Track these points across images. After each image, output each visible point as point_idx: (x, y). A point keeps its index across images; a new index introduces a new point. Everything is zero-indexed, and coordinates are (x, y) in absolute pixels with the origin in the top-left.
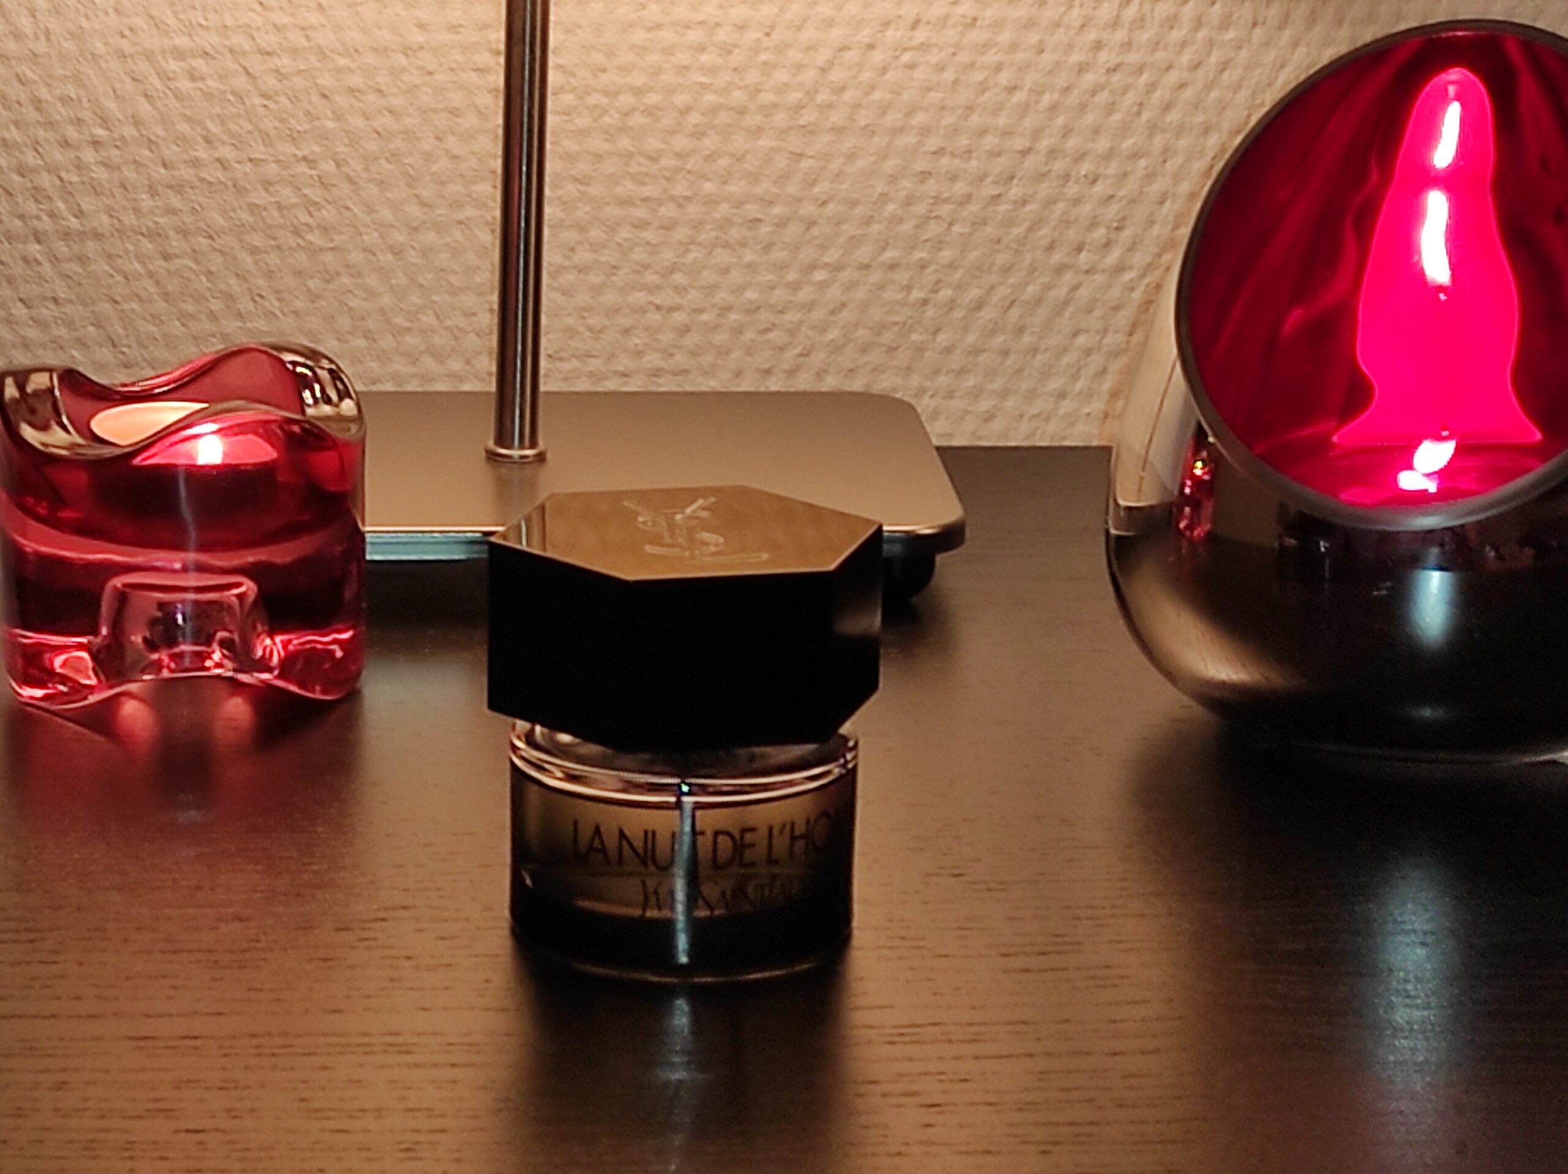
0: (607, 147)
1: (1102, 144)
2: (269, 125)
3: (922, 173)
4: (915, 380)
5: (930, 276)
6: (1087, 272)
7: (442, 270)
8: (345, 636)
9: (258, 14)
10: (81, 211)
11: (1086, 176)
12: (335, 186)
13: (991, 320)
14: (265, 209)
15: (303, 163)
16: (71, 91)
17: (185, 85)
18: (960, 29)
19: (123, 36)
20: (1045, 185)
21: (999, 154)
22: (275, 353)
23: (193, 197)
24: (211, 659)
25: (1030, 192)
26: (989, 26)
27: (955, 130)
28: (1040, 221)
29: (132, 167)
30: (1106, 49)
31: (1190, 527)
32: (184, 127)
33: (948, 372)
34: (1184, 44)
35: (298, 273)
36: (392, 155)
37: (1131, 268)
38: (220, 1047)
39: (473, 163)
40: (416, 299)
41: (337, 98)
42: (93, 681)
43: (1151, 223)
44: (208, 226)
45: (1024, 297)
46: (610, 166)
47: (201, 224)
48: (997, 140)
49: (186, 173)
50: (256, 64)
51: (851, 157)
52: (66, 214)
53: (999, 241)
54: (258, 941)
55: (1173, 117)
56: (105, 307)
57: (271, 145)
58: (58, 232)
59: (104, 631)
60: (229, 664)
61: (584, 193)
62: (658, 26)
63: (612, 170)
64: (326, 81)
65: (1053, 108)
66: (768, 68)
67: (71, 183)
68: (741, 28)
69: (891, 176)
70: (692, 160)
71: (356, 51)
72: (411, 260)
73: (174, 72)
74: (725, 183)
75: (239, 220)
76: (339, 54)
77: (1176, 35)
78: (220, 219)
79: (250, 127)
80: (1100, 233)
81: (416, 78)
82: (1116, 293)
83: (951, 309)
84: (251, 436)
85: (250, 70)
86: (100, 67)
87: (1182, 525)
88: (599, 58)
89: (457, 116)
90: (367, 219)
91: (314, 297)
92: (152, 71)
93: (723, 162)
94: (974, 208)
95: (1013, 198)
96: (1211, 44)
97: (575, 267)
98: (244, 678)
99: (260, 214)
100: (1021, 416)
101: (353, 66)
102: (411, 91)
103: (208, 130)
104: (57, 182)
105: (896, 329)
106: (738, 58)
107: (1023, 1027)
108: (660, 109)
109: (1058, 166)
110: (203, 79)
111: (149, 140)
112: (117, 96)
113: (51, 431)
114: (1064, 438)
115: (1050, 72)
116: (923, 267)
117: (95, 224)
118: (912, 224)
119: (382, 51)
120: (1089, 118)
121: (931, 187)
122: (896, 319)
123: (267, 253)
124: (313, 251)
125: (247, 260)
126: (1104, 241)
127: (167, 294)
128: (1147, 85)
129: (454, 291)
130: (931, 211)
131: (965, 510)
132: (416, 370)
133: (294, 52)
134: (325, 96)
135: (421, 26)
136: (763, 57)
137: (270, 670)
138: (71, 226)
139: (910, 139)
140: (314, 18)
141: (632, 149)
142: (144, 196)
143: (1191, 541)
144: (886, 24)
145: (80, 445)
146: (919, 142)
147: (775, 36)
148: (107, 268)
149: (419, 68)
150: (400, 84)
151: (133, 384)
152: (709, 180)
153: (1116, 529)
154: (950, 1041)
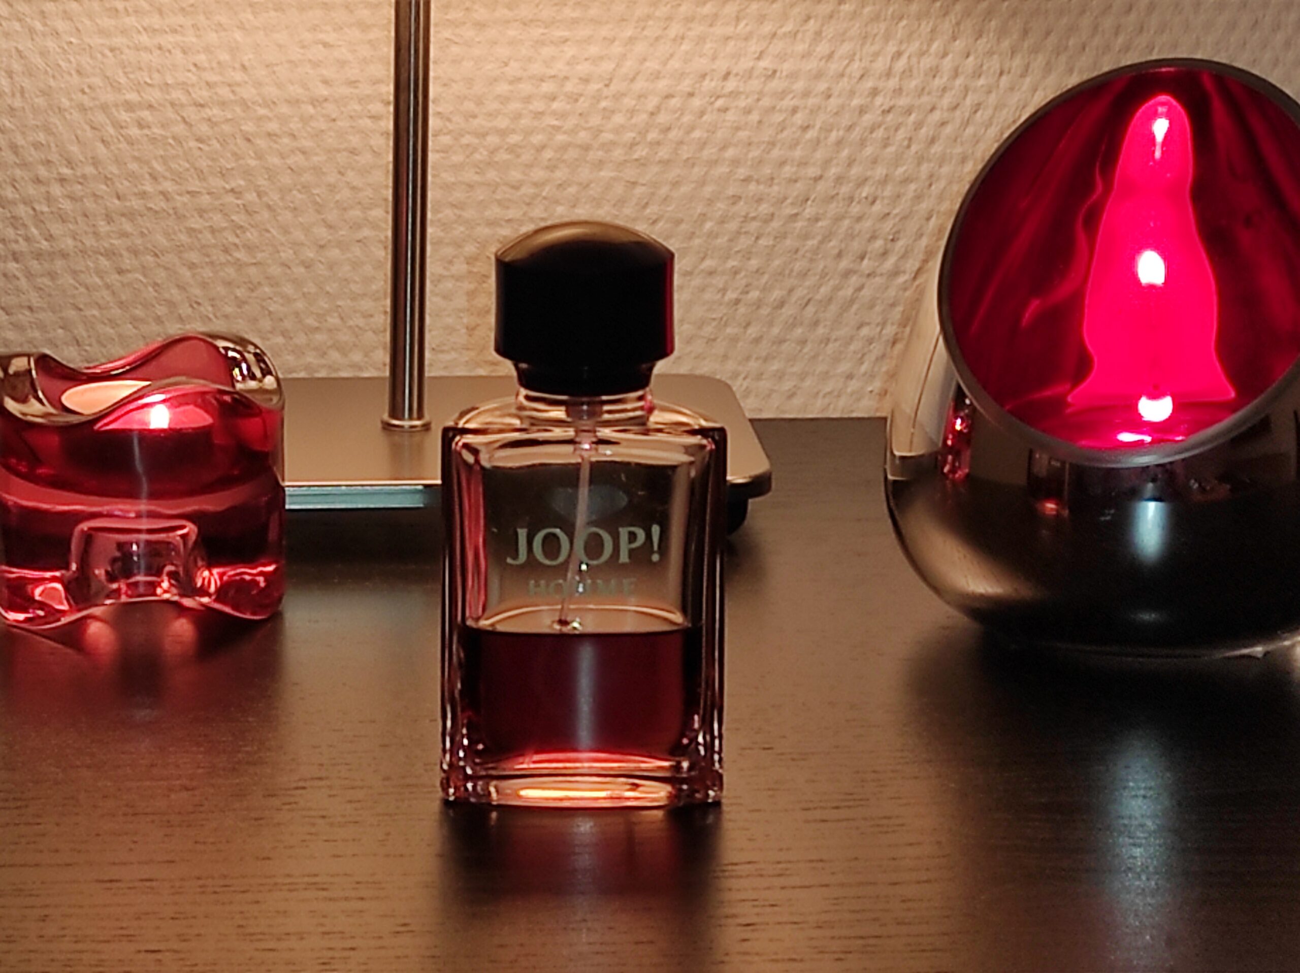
0: (477, 178)
1: (880, 171)
2: (203, 163)
3: (733, 196)
4: (731, 365)
5: (741, 281)
6: (869, 275)
7: (346, 280)
8: (270, 568)
9: (193, 73)
10: (51, 236)
11: (866, 198)
12: (255, 212)
13: (791, 315)
14: (201, 232)
15: (231, 194)
16: (42, 137)
17: (134, 132)
18: (763, 79)
19: (83, 92)
20: (833, 205)
21: (796, 181)
22: (210, 340)
23: (142, 223)
24: (161, 587)
25: (821, 211)
26: (787, 76)
27: (760, 162)
28: (831, 233)
29: (92, 199)
30: (882, 94)
31: (953, 470)
32: (133, 166)
33: (757, 359)
34: (944, 90)
35: (228, 284)
36: (304, 187)
37: (904, 272)
38: (172, 887)
39: (369, 192)
40: (323, 304)
41: (258, 141)
42: (65, 607)
43: (919, 235)
44: (154, 247)
45: (818, 297)
46: (480, 194)
47: (149, 246)
48: (794, 169)
49: (135, 203)
50: (191, 113)
51: (676, 184)
52: (39, 238)
53: (797, 251)
54: (201, 805)
55: (937, 149)
56: (71, 313)
57: (205, 179)
58: (32, 252)
59: (74, 567)
60: (174, 590)
61: (460, 216)
62: (519, 80)
63: (481, 198)
64: (249, 127)
65: (839, 143)
66: (608, 113)
67: (42, 213)
68: (586, 80)
69: (709, 199)
70: (547, 189)
71: (274, 103)
72: (320, 272)
73: (126, 121)
74: (574, 206)
75: (180, 241)
76: (260, 105)
77: (938, 82)
78: (165, 241)
79: (187, 165)
80: (879, 244)
81: (322, 125)
82: (892, 292)
83: (758, 307)
84: (191, 407)
85: (187, 120)
86: (65, 118)
87: (946, 470)
88: (470, 106)
89: (357, 155)
90: (283, 239)
91: (240, 303)
92: (108, 122)
93: (572, 190)
94: (776, 224)
95: (808, 216)
96: (966, 90)
97: (453, 276)
98: (188, 602)
99: (196, 237)
100: (818, 393)
101: (270, 115)
102: (318, 135)
103: (152, 168)
104: (31, 212)
105: (714, 324)
106: (583, 104)
107: (820, 865)
108: (520, 147)
109: (845, 190)
110: (149, 127)
111: (106, 177)
112: (79, 141)
113: (29, 404)
114: (852, 411)
115: (836, 114)
116: (736, 273)
117: (63, 246)
118: (726, 238)
119: (294, 102)
120: (869, 151)
121: (741, 208)
122: (714, 316)
123: (202, 268)
124: (239, 265)
125: (186, 273)
126: (881, 251)
127: (122, 303)
128: (914, 123)
129: (354, 298)
130: (741, 228)
131: (771, 464)
132: (323, 361)
133: (223, 104)
134: (249, 140)
135: (326, 82)
136: (604, 104)
137: (209, 595)
138: (43, 247)
139: (723, 169)
140: (238, 76)
141: (498, 180)
142: (102, 223)
143: (954, 482)
144: (704, 76)
145: (51, 414)
146: (731, 171)
147: (613, 87)
148: (72, 281)
149: (323, 116)
150: (309, 129)
151: (95, 367)
152: (561, 204)
153: (893, 475)
154: (761, 876)
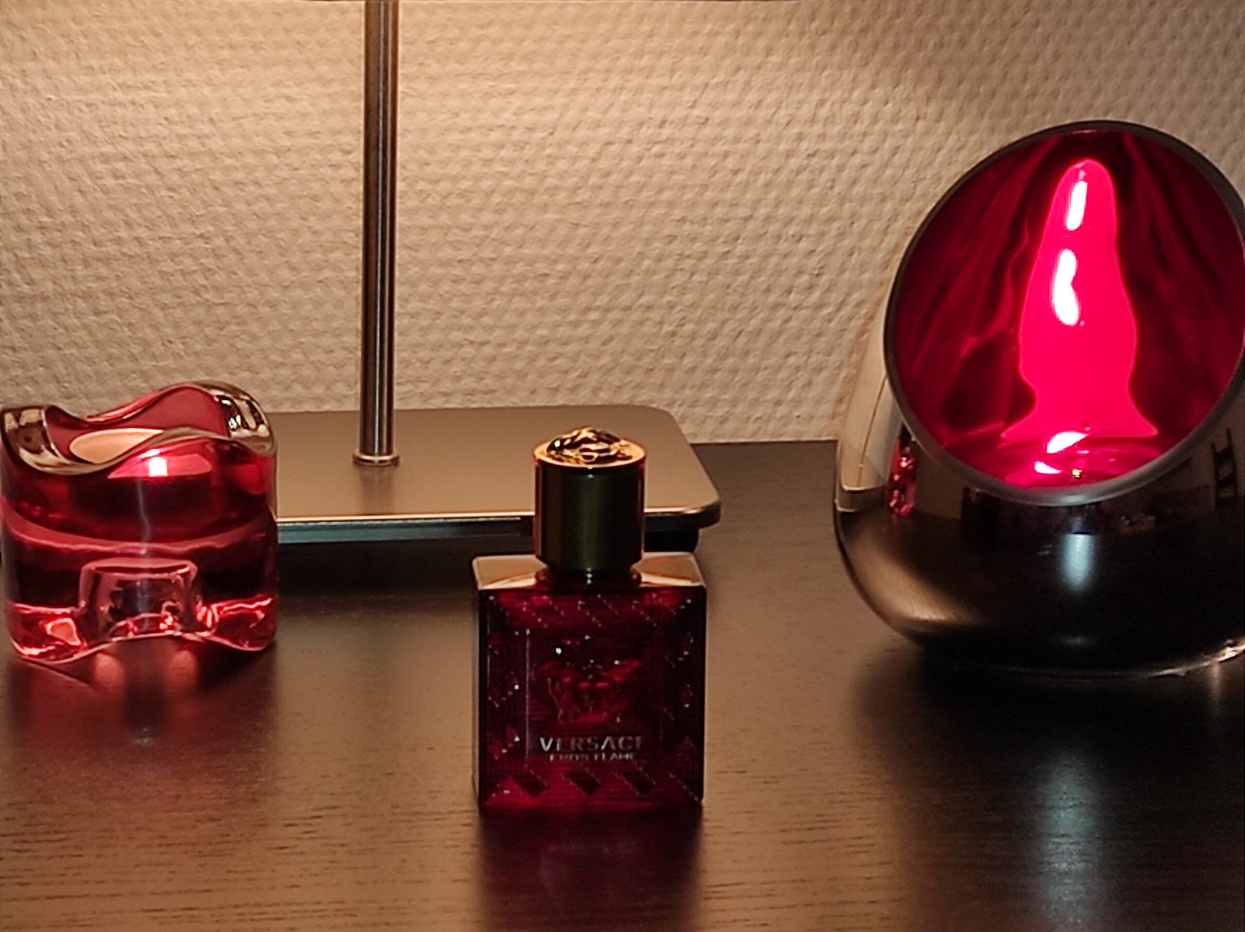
0: (431, 222)
1: (805, 212)
2: (174, 211)
3: (670, 236)
4: (667, 394)
5: (676, 315)
6: (795, 308)
7: (308, 318)
8: (266, 603)
9: (165, 127)
10: (32, 280)
11: (793, 236)
12: (224, 256)
13: (723, 347)
14: (172, 275)
15: (200, 239)
16: (23, 188)
17: (110, 182)
18: (696, 126)
19: (62, 146)
20: (762, 244)
21: (728, 221)
22: (205, 390)
23: (117, 267)
24: (165, 623)
25: (751, 249)
26: (719, 124)
27: (694, 203)
28: (759, 271)
29: (70, 245)
30: (807, 139)
31: (899, 505)
32: (109, 214)
33: (693, 387)
34: (865, 134)
35: (198, 323)
36: (269, 232)
37: (828, 305)
38: (213, 915)
39: (330, 236)
40: (287, 341)
41: (226, 190)
42: (77, 643)
43: (842, 270)
44: (129, 289)
45: (749, 329)
46: (434, 237)
47: (125, 289)
48: (725, 210)
49: (111, 249)
50: (163, 164)
51: (616, 225)
52: (20, 282)
53: (728, 287)
54: (228, 835)
55: (858, 189)
56: (51, 353)
57: (176, 225)
58: (14, 296)
59: (83, 604)
61: (414, 258)
62: (469, 129)
63: (434, 240)
64: (217, 176)
65: (767, 185)
66: (552, 160)
67: (24, 259)
68: (531, 129)
69: (646, 239)
70: (496, 231)
71: (240, 153)
72: (284, 311)
73: (101, 172)
74: (520, 247)
75: (153, 283)
76: (227, 156)
77: (859, 128)
78: (138, 283)
79: (159, 213)
80: (805, 278)
81: (285, 173)
82: (817, 324)
83: (693, 339)
85: (159, 170)
86: (44, 170)
87: (892, 504)
88: (423, 154)
89: (318, 201)
90: (249, 281)
91: (210, 341)
92: (85, 173)
93: (520, 231)
94: (708, 261)
95: (739, 254)
96: (886, 134)
97: (409, 313)
98: (189, 636)
99: (168, 280)
100: (748, 418)
101: (238, 165)
102: (281, 183)
103: (127, 216)
104: (14, 259)
105: (653, 354)
106: (528, 152)
107: (802, 885)
108: (471, 192)
109: (773, 228)
110: (124, 177)
111: (83, 225)
112: (58, 192)
113: (42, 454)
114: (781, 435)
115: (764, 158)
116: (672, 307)
117: (43, 290)
118: (662, 276)
119: (259, 153)
120: (795, 192)
121: (676, 246)
122: (652, 347)
123: (174, 308)
124: (209, 306)
125: (158, 313)
126: (807, 285)
127: (98, 342)
128: (837, 166)
129: (316, 334)
130: (677, 265)
131: (720, 495)
132: (288, 395)
133: (192, 155)
134: (216, 188)
135: (289, 133)
136: (548, 151)
138: (25, 291)
139: (659, 211)
140: (207, 129)
141: (450, 223)
142: (80, 268)
143: (899, 516)
144: (641, 124)
145: (65, 465)
146: (667, 213)
147: (558, 136)
148: (53, 323)
149: (287, 165)
150: (273, 177)
151: (98, 416)
152: (508, 245)
153: (842, 506)
